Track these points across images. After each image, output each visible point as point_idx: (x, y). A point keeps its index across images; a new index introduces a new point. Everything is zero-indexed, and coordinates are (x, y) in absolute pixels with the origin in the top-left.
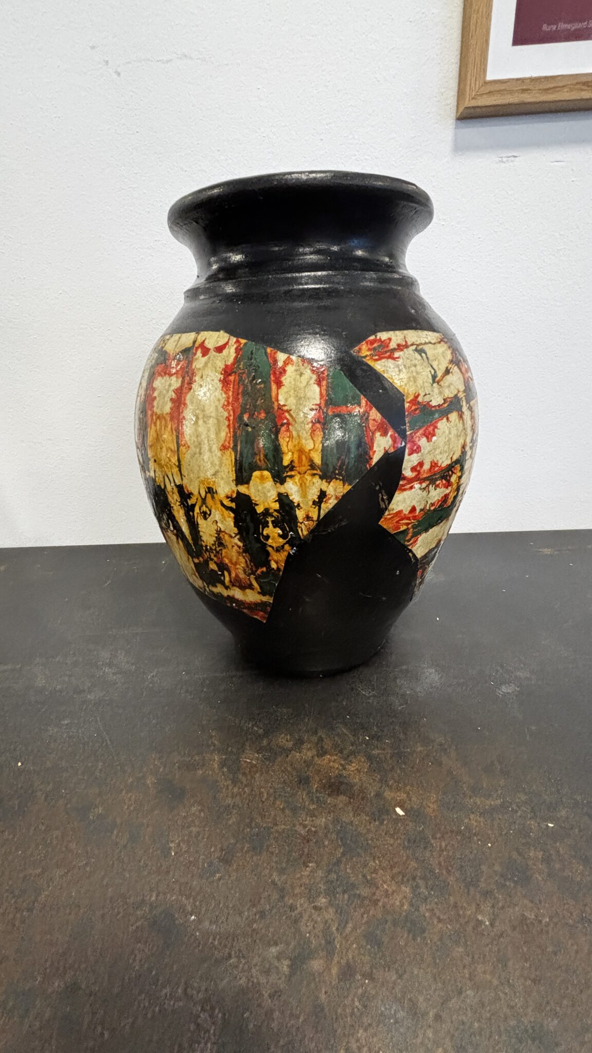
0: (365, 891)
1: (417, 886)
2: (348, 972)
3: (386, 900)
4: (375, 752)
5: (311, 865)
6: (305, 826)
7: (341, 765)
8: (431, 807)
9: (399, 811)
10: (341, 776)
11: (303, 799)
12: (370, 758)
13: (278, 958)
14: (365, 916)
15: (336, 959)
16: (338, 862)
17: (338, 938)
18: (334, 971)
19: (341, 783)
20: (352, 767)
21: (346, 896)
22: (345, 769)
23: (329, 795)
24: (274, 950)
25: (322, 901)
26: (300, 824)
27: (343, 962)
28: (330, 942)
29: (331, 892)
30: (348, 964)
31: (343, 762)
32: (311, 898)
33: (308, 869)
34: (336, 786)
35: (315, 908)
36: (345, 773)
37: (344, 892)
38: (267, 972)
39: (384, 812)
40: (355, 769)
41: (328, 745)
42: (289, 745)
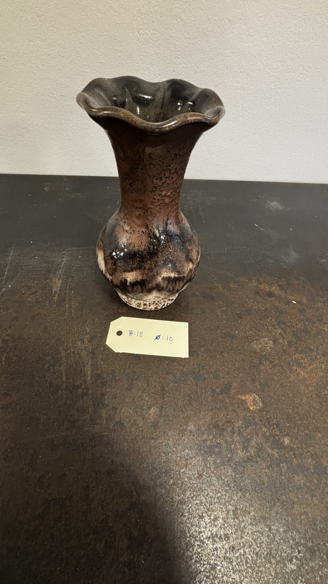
0: (289, 324)
1: (305, 322)
2: (290, 343)
3: (296, 326)
8: (304, 301)
9: (294, 302)
13: (268, 340)
14: (291, 330)
15: (285, 340)
16: (278, 317)
17: (285, 335)
18: (286, 343)
21: (284, 325)
22: (271, 289)
23: (268, 297)
24: (266, 339)
25: (277, 327)
27: (288, 340)
29: (279, 325)
31: (269, 287)
32: (273, 327)
34: (270, 295)
35: (275, 329)
36: (271, 290)
38: (267, 344)
39: (289, 302)
40: (275, 289)
41: (262, 280)
42: (247, 281)
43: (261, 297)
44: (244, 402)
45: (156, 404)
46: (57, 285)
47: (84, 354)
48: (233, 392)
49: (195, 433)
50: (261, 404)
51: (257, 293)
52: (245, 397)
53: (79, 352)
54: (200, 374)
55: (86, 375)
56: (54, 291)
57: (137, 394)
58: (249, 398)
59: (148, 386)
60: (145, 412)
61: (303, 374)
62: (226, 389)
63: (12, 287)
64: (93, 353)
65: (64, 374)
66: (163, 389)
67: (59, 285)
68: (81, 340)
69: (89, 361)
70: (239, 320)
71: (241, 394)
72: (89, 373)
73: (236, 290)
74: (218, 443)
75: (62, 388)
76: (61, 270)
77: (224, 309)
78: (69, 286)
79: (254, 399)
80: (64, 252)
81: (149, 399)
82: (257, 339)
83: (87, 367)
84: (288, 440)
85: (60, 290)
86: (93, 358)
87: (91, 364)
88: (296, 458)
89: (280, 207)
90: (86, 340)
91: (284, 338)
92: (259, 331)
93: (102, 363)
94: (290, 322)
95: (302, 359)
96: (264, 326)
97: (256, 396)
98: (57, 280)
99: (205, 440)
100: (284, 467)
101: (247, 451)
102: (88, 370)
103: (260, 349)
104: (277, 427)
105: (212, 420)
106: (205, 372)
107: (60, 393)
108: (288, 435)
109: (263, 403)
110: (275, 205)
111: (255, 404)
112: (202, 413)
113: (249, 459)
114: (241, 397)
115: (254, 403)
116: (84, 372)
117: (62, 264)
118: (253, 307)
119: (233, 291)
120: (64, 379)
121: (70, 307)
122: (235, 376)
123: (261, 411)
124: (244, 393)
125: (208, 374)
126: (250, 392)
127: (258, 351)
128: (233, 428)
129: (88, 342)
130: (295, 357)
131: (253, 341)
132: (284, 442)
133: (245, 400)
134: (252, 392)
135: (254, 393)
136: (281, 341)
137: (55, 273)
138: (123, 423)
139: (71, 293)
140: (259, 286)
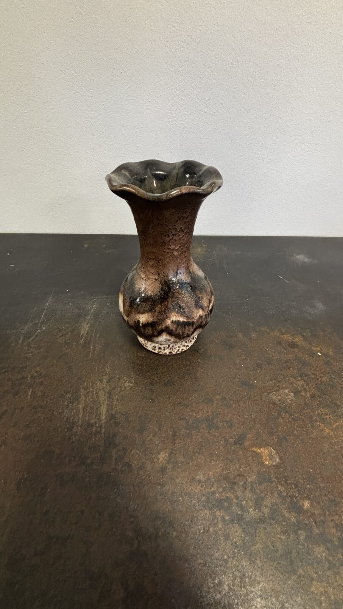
0: (313, 376)
1: (331, 375)
2: (313, 396)
3: (321, 379)
4: (304, 334)
7: (293, 338)
8: (331, 353)
9: (319, 353)
10: (293, 342)
11: (281, 349)
12: (303, 336)
14: (315, 383)
15: (308, 393)
16: (301, 368)
17: (307, 388)
18: (309, 396)
19: (294, 344)
20: (297, 339)
21: (307, 378)
22: (294, 339)
23: (291, 348)
24: (287, 391)
25: (299, 379)
26: (283, 357)
28: (305, 389)
29: (301, 376)
30: (312, 394)
31: (292, 337)
32: (295, 378)
33: (290, 370)
34: (293, 345)
35: (297, 380)
36: (294, 341)
37: (306, 376)
38: (287, 396)
39: (313, 354)
40: (298, 340)
41: (284, 331)
42: (268, 331)
43: (283, 347)
44: (259, 455)
45: (166, 448)
46: (85, 328)
47: (101, 393)
48: (246, 443)
49: (203, 484)
50: (278, 460)
51: (279, 343)
52: (261, 450)
53: (97, 391)
54: (213, 423)
55: (102, 414)
56: (81, 334)
57: (148, 437)
58: (264, 452)
59: (159, 430)
60: (154, 456)
61: (327, 431)
62: (240, 440)
63: (45, 329)
64: (110, 393)
65: (81, 411)
66: (174, 435)
67: (87, 328)
68: (100, 380)
69: (105, 401)
70: (258, 370)
71: (256, 447)
72: (104, 412)
73: (256, 339)
74: (228, 498)
75: (78, 424)
76: (90, 316)
77: (243, 357)
78: (96, 330)
79: (271, 453)
80: (95, 300)
81: (159, 443)
82: (277, 390)
83: (103, 406)
84: (308, 504)
85: (87, 333)
86: (109, 398)
87: (107, 404)
88: (317, 526)
89: (307, 260)
90: (105, 381)
91: (307, 391)
92: (279, 382)
93: (117, 403)
94: (315, 374)
95: (327, 414)
96: (284, 378)
97: (272, 450)
98: (85, 324)
99: (214, 493)
100: (302, 535)
101: (260, 510)
102: (104, 410)
103: (279, 400)
104: (296, 488)
105: (222, 472)
106: (219, 420)
107: (74, 430)
108: (308, 498)
109: (280, 459)
110: (301, 258)
111: (271, 459)
112: (213, 463)
113: (262, 521)
114: (256, 450)
115: (270, 457)
116: (100, 411)
117: (91, 310)
118: (273, 357)
119: (254, 340)
120: (81, 416)
121: (94, 348)
122: (251, 427)
123: (277, 466)
124: (260, 446)
125: (222, 423)
126: (266, 445)
127: (278, 403)
128: (245, 483)
129: (107, 382)
130: (318, 412)
131: (273, 392)
132: (304, 506)
133: (261, 453)
134: (268, 445)
135: (271, 447)
136: (303, 393)
137: (84, 318)
138: (131, 465)
139: (96, 336)
140: (281, 336)
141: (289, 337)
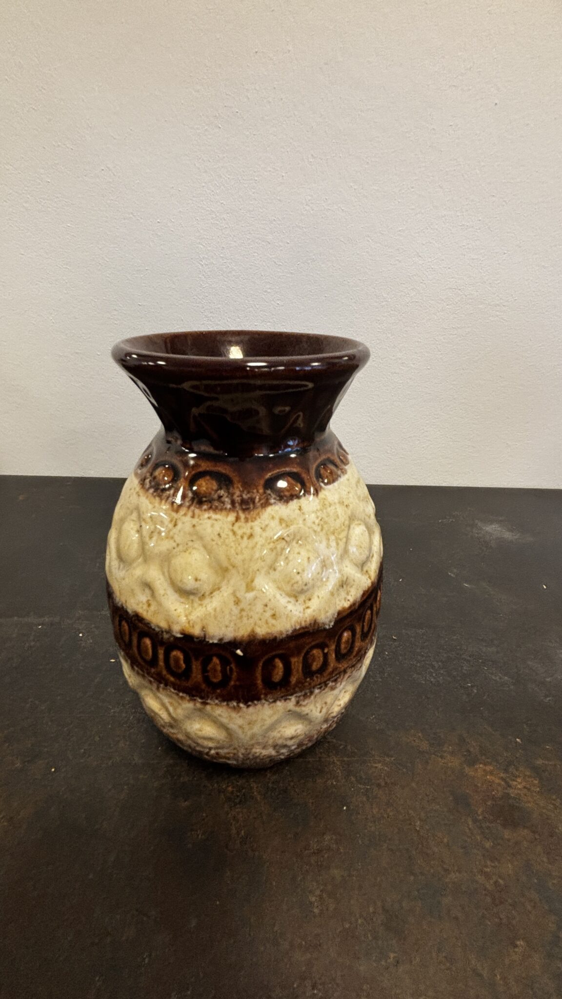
5: (518, 943)
6: (488, 876)
7: (502, 779)
10: (508, 794)
11: (470, 829)
20: (519, 784)
26: (481, 872)
31: (502, 775)
33: (516, 950)
40: (523, 787)
41: (475, 748)
70: (390, 948)
73: (387, 785)
89: (508, 535)
110: (493, 530)
118: (446, 870)
140: (467, 769)
141: (491, 773)
